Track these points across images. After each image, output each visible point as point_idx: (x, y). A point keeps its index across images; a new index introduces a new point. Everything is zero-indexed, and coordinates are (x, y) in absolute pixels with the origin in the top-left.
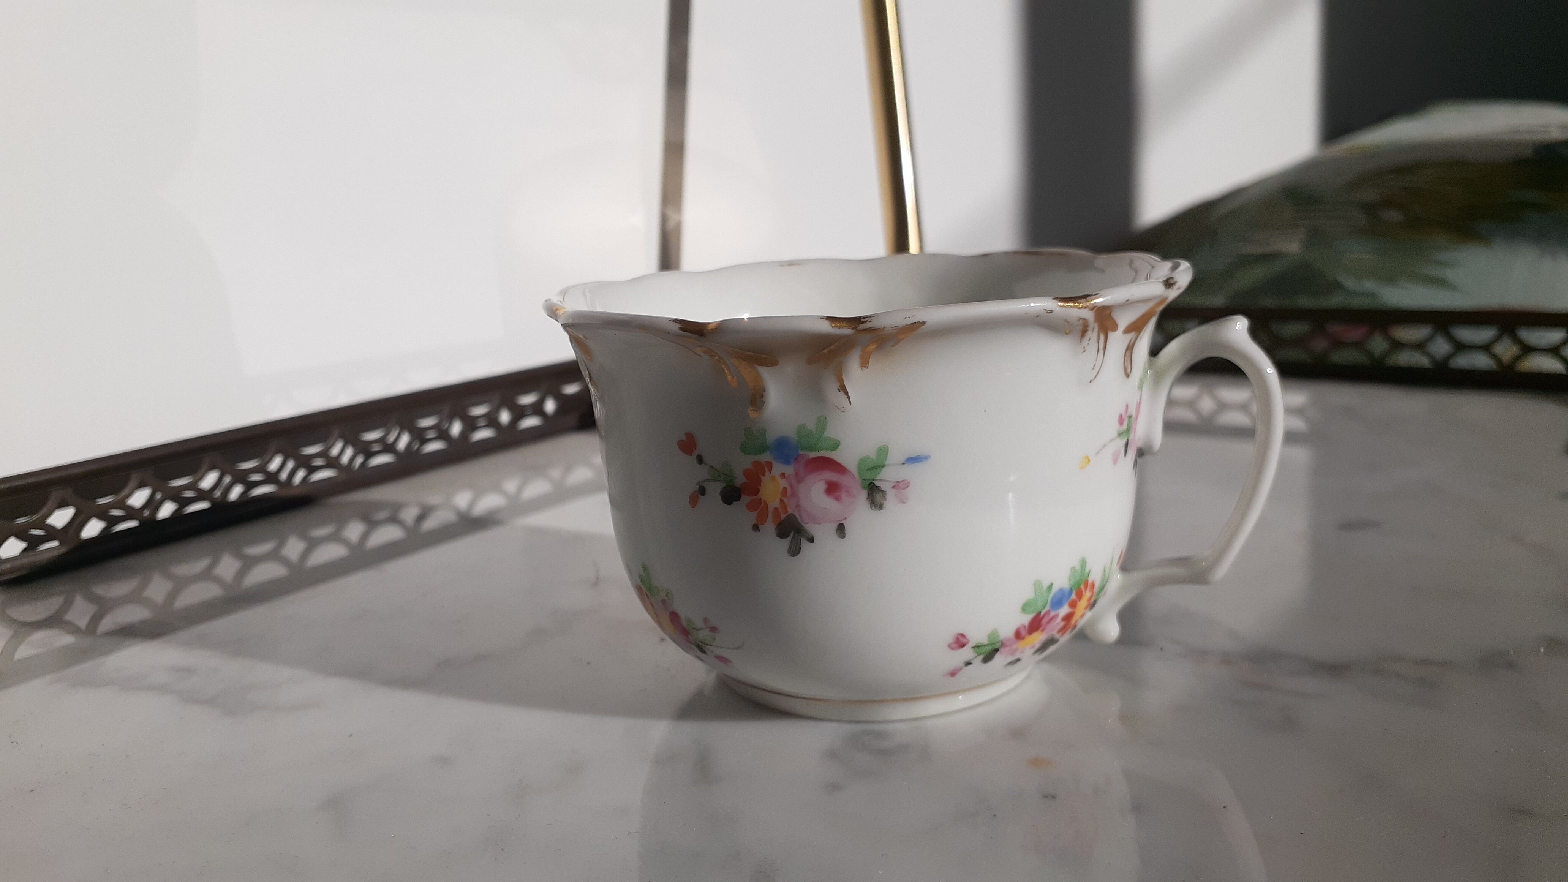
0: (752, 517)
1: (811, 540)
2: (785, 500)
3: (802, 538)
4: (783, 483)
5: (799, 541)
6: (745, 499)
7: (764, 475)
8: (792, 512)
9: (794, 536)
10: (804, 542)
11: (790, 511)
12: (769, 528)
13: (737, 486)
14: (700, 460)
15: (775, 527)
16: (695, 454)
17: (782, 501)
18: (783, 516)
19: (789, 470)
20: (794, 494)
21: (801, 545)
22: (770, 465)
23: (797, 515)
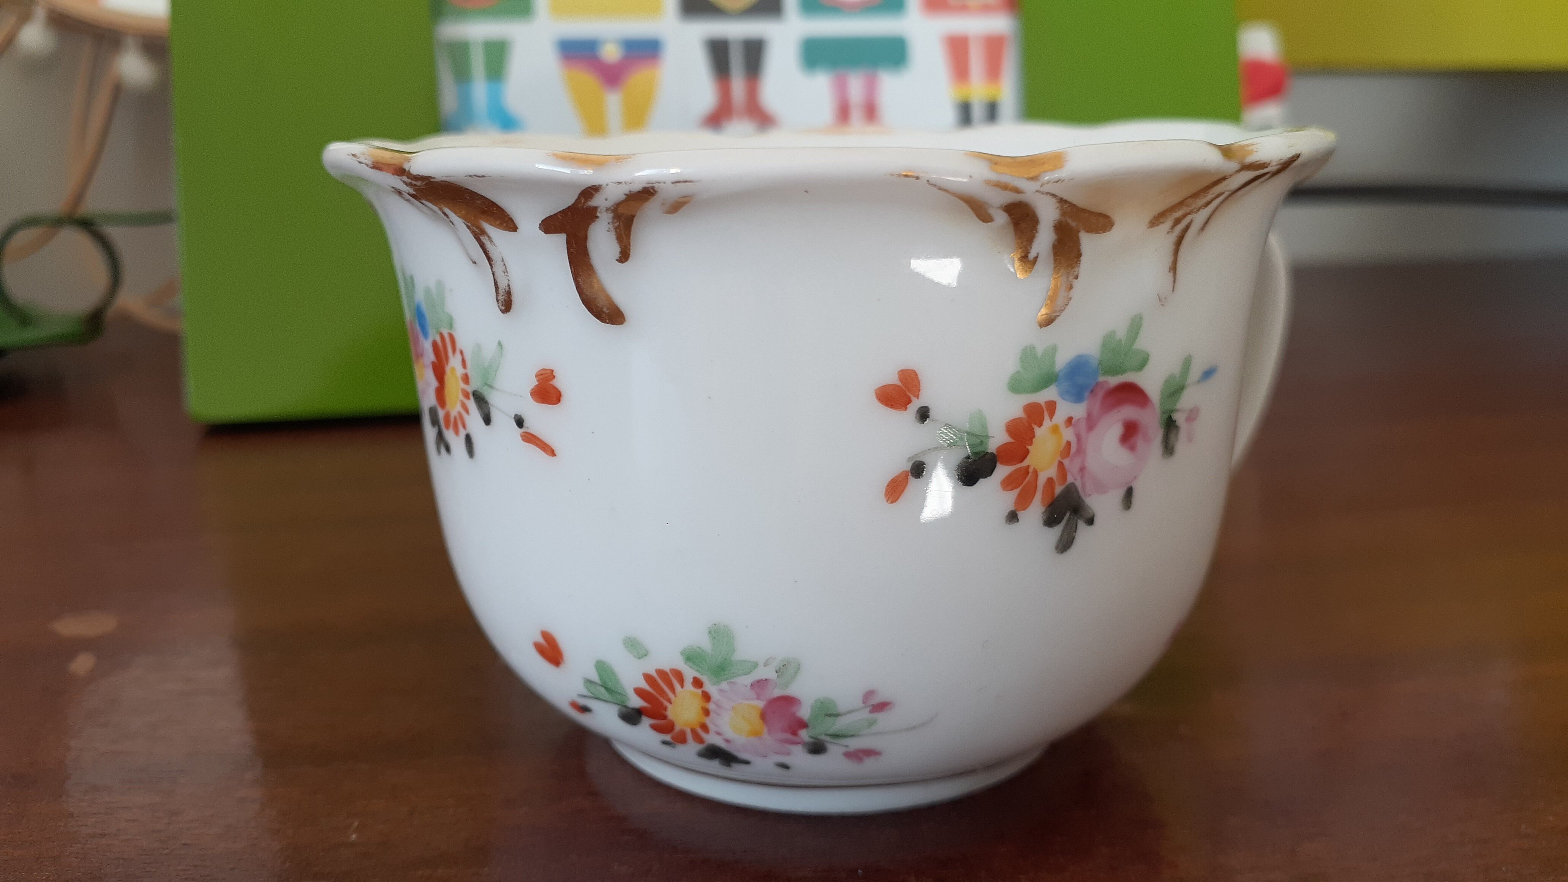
0: (1008, 499)
1: (1090, 521)
2: (1066, 462)
3: (1079, 520)
4: (1068, 434)
5: (1074, 525)
6: (1002, 471)
7: (1040, 425)
8: (1073, 481)
9: (1068, 520)
10: (1081, 525)
11: (1070, 479)
12: (1035, 513)
13: (989, 451)
14: (924, 415)
15: (1044, 510)
16: (916, 405)
17: (1061, 464)
18: (1058, 489)
19: (1079, 411)
20: (1080, 451)
21: (1075, 532)
22: (1052, 407)
23: (1078, 484)
